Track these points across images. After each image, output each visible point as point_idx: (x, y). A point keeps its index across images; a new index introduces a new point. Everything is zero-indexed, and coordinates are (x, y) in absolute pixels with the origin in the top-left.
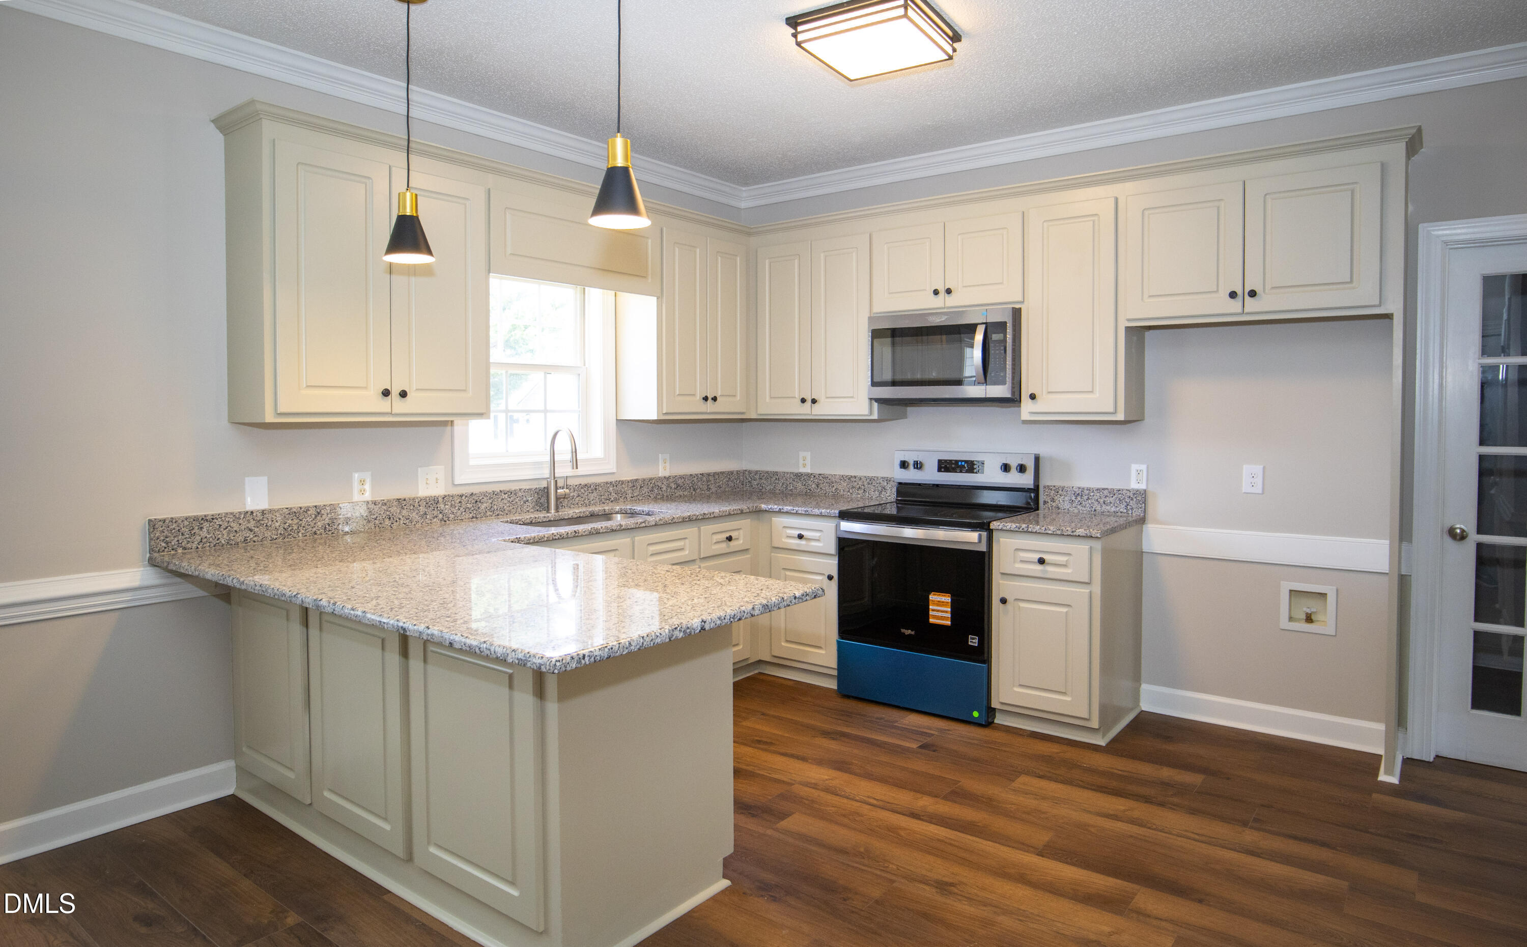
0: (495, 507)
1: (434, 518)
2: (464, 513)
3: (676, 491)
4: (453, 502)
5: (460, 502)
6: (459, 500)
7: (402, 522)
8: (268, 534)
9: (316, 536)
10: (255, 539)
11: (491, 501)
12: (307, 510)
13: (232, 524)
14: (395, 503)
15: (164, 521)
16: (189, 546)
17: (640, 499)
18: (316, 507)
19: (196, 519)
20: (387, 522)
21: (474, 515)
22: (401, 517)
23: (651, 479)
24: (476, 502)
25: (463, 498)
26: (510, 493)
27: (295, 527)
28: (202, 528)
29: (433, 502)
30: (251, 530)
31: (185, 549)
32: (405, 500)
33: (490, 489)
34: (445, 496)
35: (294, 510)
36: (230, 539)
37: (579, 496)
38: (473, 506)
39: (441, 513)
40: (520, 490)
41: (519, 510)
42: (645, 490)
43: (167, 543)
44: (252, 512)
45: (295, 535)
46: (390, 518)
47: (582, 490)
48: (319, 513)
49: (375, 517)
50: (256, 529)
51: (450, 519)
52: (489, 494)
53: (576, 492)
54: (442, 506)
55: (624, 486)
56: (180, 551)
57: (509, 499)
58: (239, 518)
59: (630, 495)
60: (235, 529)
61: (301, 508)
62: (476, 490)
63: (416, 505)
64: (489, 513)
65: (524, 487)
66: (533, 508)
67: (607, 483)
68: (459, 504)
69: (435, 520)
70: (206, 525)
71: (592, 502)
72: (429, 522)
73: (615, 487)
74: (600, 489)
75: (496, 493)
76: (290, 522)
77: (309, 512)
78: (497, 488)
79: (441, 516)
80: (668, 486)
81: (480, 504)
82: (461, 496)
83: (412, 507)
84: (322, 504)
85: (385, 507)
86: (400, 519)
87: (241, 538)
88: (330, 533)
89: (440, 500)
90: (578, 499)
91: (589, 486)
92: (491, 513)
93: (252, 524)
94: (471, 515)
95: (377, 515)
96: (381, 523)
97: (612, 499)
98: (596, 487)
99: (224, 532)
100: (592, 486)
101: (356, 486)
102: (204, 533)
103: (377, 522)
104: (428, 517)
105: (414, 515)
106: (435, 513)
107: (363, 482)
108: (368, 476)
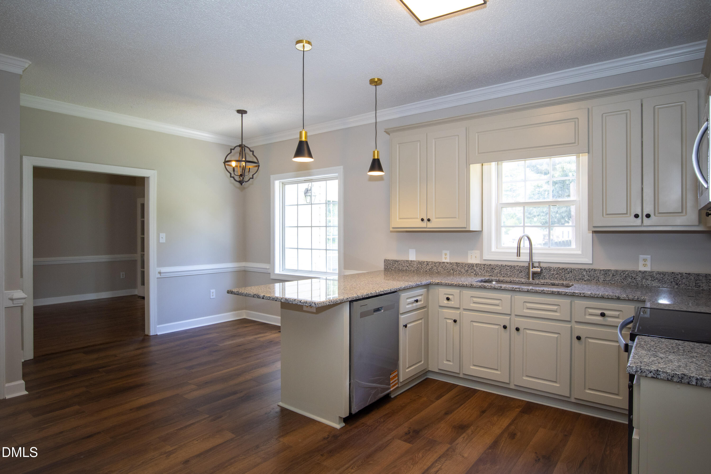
0: (502, 272)
1: (471, 273)
2: (486, 273)
3: (653, 282)
4: (480, 267)
5: (484, 268)
6: (483, 267)
7: (458, 272)
8: (412, 269)
9: (426, 272)
10: (409, 270)
11: (500, 269)
12: (424, 262)
13: (403, 264)
14: (455, 264)
15: (387, 260)
16: (392, 269)
17: (612, 283)
18: (427, 261)
19: (394, 261)
20: (452, 271)
21: (491, 275)
22: (457, 270)
23: (623, 271)
24: (492, 269)
25: (486, 266)
26: (511, 267)
27: (420, 268)
28: (395, 264)
29: (471, 266)
30: (408, 267)
31: (391, 269)
32: (459, 263)
33: (500, 263)
34: (477, 264)
35: (420, 262)
36: (402, 269)
37: (557, 274)
38: (490, 270)
39: (475, 271)
40: (517, 266)
41: (517, 276)
42: (618, 277)
43: (387, 267)
44: (408, 261)
45: (420, 271)
46: (453, 270)
47: (560, 271)
48: (428, 264)
49: (447, 268)
50: (409, 267)
51: (479, 274)
52: (499, 266)
53: (555, 271)
54: (475, 268)
55: (596, 272)
56: (390, 269)
57: (510, 270)
58: (405, 262)
59: (602, 279)
60: (404, 265)
61: (422, 261)
62: (492, 263)
63: (464, 266)
64: (499, 275)
65: (520, 265)
66: (525, 276)
67: (581, 269)
68: (484, 269)
69: (472, 274)
70: (396, 263)
71: (568, 279)
72: (469, 274)
73: (588, 273)
74: (575, 272)
75: (503, 266)
76: (419, 266)
77: (425, 263)
78: (504, 264)
79: (475, 272)
80: (643, 278)
81: (494, 270)
82: (485, 265)
83: (462, 267)
84: (429, 261)
85: (451, 265)
86: (457, 271)
87: (405, 269)
88: (431, 272)
89: (474, 265)
90: (557, 276)
91: (566, 269)
92: (500, 275)
93: (408, 265)
94: (489, 274)
95: (448, 268)
96: (449, 271)
97: (586, 279)
98: (571, 271)
99: (401, 266)
100: (568, 270)
101: (444, 256)
102: (396, 266)
103: (448, 271)
104: (469, 272)
105: (463, 270)
106: (472, 271)
107: (446, 254)
108: (448, 252)
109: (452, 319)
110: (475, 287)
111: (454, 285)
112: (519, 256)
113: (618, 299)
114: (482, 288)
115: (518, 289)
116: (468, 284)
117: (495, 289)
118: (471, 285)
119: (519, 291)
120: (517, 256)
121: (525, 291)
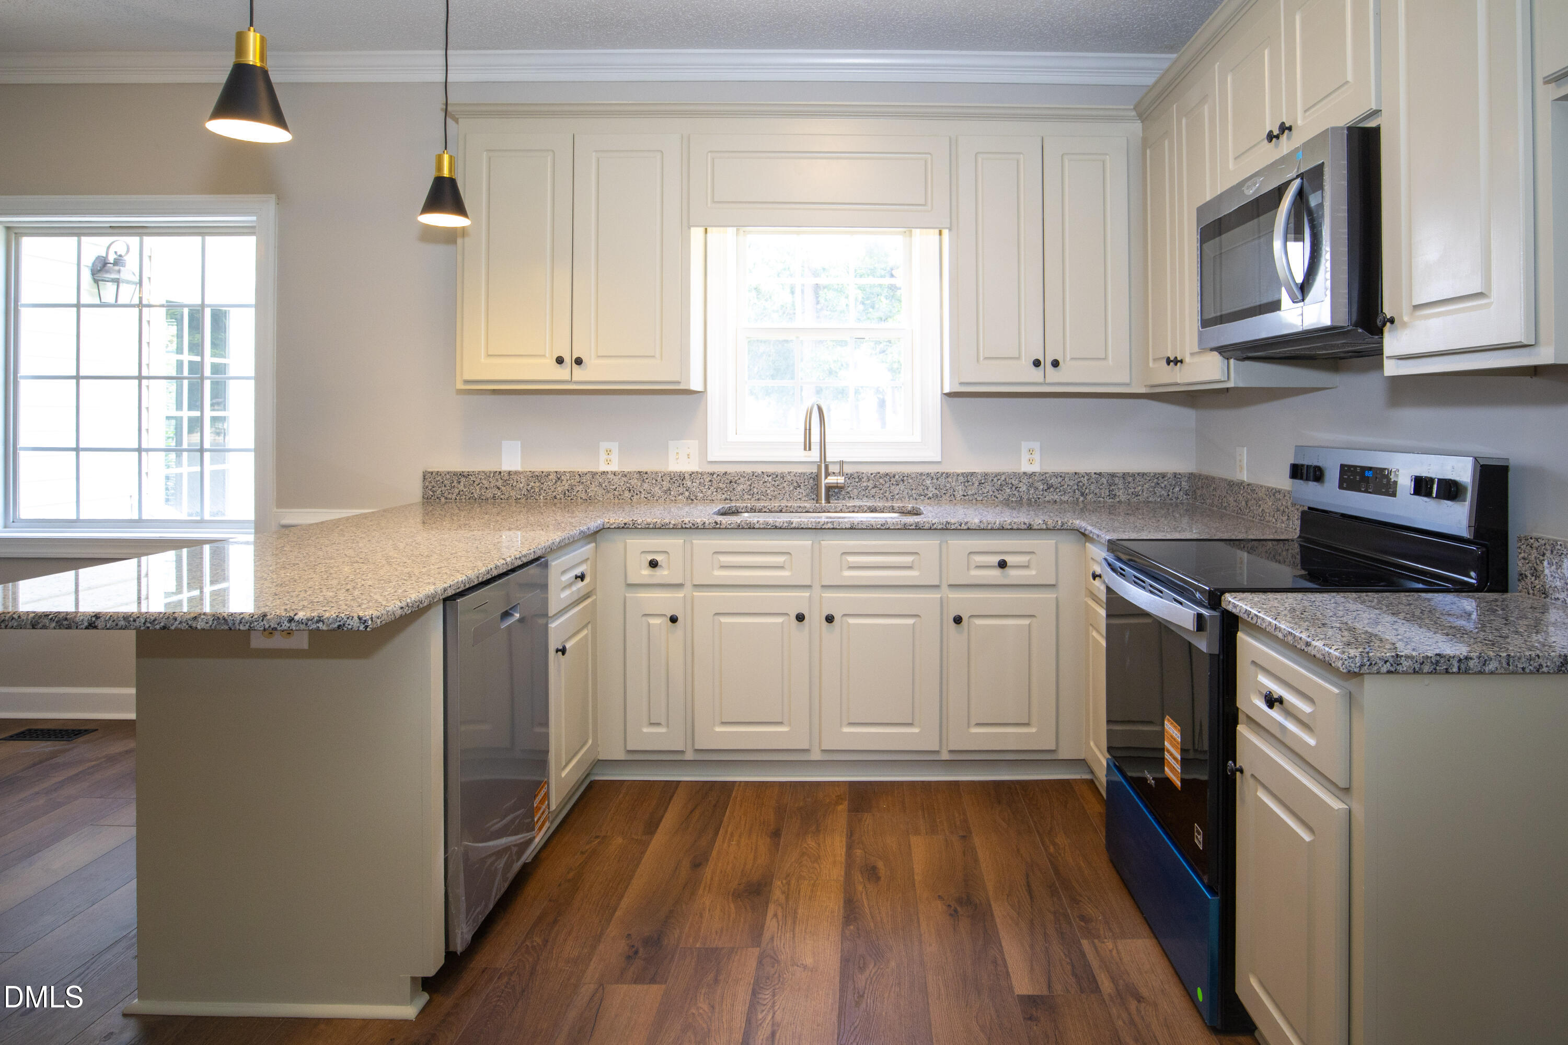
0: (755, 490)
1: (679, 495)
2: (715, 493)
3: (1046, 493)
4: (702, 480)
5: (710, 481)
6: (709, 479)
7: (643, 496)
8: (513, 493)
9: (556, 500)
10: (502, 497)
11: (750, 483)
12: (548, 474)
13: (484, 482)
14: (635, 476)
15: (432, 473)
16: (450, 496)
17: (978, 499)
18: (556, 472)
19: (455, 474)
20: (627, 494)
21: (728, 497)
22: (642, 491)
23: (997, 475)
24: (731, 482)
25: (715, 476)
26: (775, 476)
27: (537, 490)
28: (459, 482)
29: (679, 478)
30: (499, 488)
31: (446, 498)
32: (646, 473)
33: (749, 469)
34: (693, 473)
35: (537, 474)
36: (481, 495)
37: (875, 487)
38: (726, 487)
39: (687, 490)
40: (789, 473)
41: (788, 497)
42: (988, 487)
43: (433, 492)
44: (500, 472)
45: (537, 497)
46: (630, 490)
47: (881, 481)
48: (559, 479)
49: (614, 487)
50: (503, 488)
51: (699, 498)
52: (747, 474)
53: (871, 482)
54: (689, 483)
55: (950, 480)
56: (443, 499)
57: (773, 483)
58: (489, 477)
59: (961, 493)
60: (486, 486)
61: (542, 472)
62: (731, 469)
63: (659, 479)
64: (746, 497)
65: (795, 471)
66: (807, 495)
67: (921, 474)
68: (710, 483)
69: (680, 497)
70: (463, 480)
71: (897, 497)
72: (673, 499)
73: (935, 481)
74: (910, 481)
75: (756, 474)
76: (532, 484)
77: (550, 477)
78: (759, 469)
79: (687, 494)
80: (1031, 485)
81: (735, 486)
82: (712, 474)
83: (654, 482)
84: (562, 470)
85: (624, 479)
86: (640, 492)
87: (490, 495)
88: (569, 499)
89: (687, 476)
90: (874, 491)
91: (892, 475)
92: (750, 497)
93: (499, 483)
94: (724, 497)
95: (617, 486)
96: (620, 495)
97: (931, 495)
98: (903, 478)
99: (478, 488)
100: (897, 477)
101: (603, 456)
102: (461, 487)
103: (616, 493)
104: (672, 493)
105: (657, 490)
106: (681, 490)
107: (609, 452)
108: (614, 446)
109: (665, 615)
110: (726, 528)
111: (671, 526)
112: (810, 449)
113: (1030, 528)
114: (743, 528)
115: (830, 526)
116: (707, 522)
117: (776, 528)
118: (716, 523)
119: (833, 529)
120: (805, 449)
121: (846, 529)
